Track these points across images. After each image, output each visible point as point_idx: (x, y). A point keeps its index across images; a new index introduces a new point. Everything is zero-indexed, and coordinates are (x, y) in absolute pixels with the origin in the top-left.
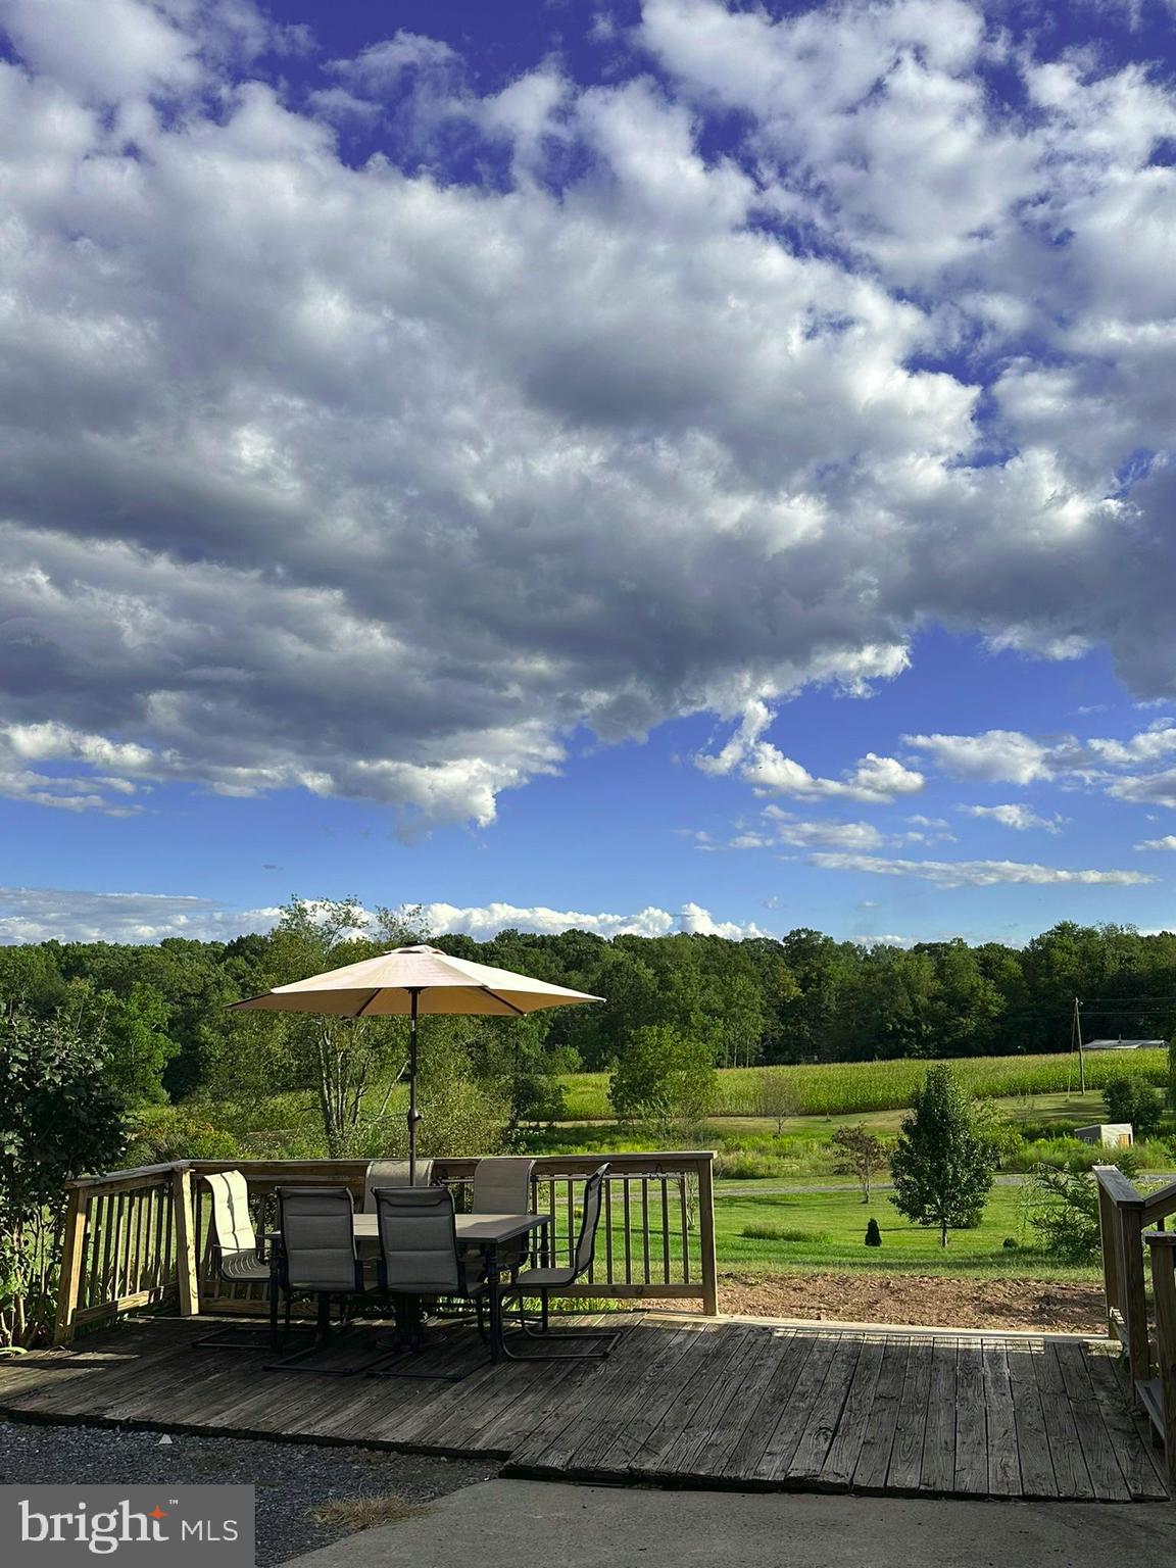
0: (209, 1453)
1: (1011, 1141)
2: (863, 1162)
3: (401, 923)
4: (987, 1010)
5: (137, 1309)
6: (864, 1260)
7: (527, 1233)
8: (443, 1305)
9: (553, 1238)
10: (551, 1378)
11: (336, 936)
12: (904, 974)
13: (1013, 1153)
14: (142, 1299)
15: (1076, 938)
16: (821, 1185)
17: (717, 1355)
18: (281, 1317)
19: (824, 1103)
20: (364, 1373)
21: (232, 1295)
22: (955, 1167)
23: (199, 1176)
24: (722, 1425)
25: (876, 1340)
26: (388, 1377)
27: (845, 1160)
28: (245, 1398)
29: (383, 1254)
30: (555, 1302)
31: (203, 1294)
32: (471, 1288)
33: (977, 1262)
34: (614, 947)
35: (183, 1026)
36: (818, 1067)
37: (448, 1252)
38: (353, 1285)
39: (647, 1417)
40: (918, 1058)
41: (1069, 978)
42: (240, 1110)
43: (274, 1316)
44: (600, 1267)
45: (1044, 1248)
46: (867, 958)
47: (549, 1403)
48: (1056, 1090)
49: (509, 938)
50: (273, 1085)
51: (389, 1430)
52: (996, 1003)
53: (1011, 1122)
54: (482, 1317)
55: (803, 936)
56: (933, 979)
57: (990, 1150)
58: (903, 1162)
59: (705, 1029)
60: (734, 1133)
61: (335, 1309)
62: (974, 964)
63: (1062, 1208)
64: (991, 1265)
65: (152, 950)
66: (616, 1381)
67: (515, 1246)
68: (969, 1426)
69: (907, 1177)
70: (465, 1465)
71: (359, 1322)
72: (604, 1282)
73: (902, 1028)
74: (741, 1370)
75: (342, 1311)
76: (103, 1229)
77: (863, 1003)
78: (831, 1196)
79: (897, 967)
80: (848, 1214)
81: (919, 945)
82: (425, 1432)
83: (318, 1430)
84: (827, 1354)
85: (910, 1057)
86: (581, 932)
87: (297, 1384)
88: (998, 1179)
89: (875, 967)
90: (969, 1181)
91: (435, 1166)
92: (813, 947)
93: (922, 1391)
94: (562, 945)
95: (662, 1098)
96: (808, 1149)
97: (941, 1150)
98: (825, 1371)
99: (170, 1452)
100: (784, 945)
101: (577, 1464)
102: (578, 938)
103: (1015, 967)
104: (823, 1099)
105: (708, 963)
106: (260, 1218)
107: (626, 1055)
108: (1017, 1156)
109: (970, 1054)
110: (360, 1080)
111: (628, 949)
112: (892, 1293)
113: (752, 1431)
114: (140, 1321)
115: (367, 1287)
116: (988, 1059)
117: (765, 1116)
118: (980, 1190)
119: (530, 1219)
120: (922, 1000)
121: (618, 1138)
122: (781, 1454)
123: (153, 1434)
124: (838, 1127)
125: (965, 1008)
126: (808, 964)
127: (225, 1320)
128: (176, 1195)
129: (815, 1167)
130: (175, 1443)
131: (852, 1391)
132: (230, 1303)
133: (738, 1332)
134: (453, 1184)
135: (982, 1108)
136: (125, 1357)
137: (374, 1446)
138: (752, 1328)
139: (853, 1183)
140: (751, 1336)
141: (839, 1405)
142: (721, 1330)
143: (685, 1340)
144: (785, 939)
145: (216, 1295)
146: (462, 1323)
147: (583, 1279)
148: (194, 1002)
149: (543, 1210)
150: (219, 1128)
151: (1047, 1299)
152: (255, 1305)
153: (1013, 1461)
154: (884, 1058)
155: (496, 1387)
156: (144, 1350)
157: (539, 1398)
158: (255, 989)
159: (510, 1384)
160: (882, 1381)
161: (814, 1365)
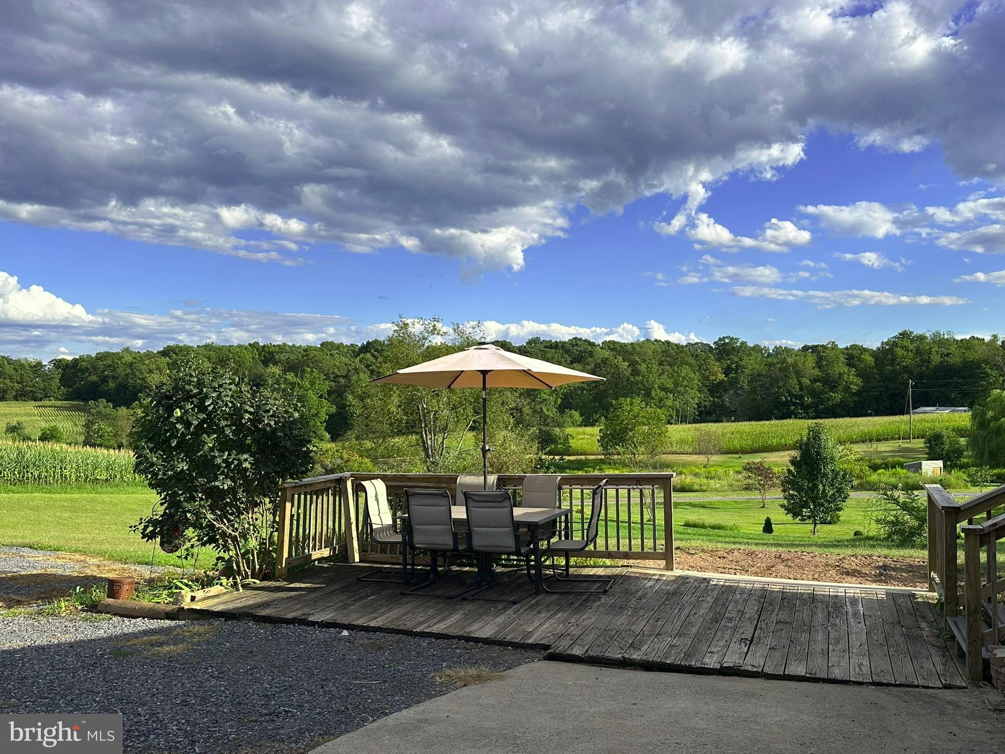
0: (371, 641)
1: (861, 470)
2: (762, 482)
3: (467, 333)
4: (849, 388)
5: (323, 558)
6: (763, 542)
7: (556, 519)
8: (504, 559)
9: (572, 523)
10: (573, 603)
11: (427, 341)
12: (795, 365)
13: (862, 478)
14: (326, 552)
15: (912, 341)
16: (735, 496)
17: (675, 593)
18: (409, 564)
19: (738, 447)
20: (460, 598)
21: (379, 551)
22: (824, 486)
23: (358, 482)
24: (680, 635)
25: (776, 588)
26: (474, 600)
27: (750, 481)
28: (389, 610)
29: (469, 529)
30: (572, 561)
31: (362, 550)
32: (523, 550)
33: (838, 544)
34: (602, 348)
35: (337, 394)
36: (734, 424)
37: (509, 529)
38: (452, 547)
39: (633, 628)
40: (802, 418)
41: (906, 367)
42: (373, 445)
43: (405, 564)
44: (601, 541)
45: (882, 537)
46: (769, 355)
47: (572, 618)
48: (893, 439)
49: (535, 343)
50: (392, 431)
51: (477, 630)
52: (855, 382)
53: (862, 459)
54: (529, 567)
55: (727, 341)
56: (814, 368)
57: (846, 476)
58: (789, 483)
59: (661, 400)
60: (678, 465)
61: (440, 560)
62: (842, 358)
63: (894, 512)
64: (847, 546)
65: (316, 349)
66: (613, 606)
67: (550, 527)
68: (837, 641)
69: (791, 492)
70: (523, 652)
71: (455, 568)
72: (603, 549)
73: (791, 399)
74: (691, 603)
75: (445, 562)
76: (301, 511)
77: (766, 384)
78: (741, 503)
79: (790, 360)
80: (752, 514)
81: (805, 346)
82: (498, 632)
83: (434, 629)
84: (745, 595)
85: (796, 418)
86: (580, 339)
87: (420, 603)
88: (852, 494)
89: (775, 361)
90: (833, 495)
91: (499, 479)
92: (733, 348)
93: (807, 620)
94: (569, 347)
95: (633, 442)
96: (726, 474)
97: (816, 475)
98: (744, 605)
99: (347, 639)
100: (714, 347)
101: (591, 654)
102: (580, 343)
103: (869, 359)
104: (737, 444)
105: (663, 359)
106: (394, 507)
107: (610, 416)
108: (864, 480)
109: (835, 415)
110: (445, 429)
111: (611, 349)
112: (783, 561)
113: (698, 638)
114: (325, 566)
115: (461, 548)
116: (848, 420)
117: (699, 454)
118: (840, 501)
119: (557, 511)
120: (806, 381)
121: (604, 466)
122: (717, 653)
123: (337, 629)
124: (747, 461)
125: (835, 386)
126: (729, 359)
127: (375, 565)
128: (343, 493)
129: (731, 486)
130: (350, 635)
131: (762, 618)
132: (378, 556)
133: (688, 581)
134: (510, 489)
135: (843, 450)
136: (318, 586)
137: (468, 639)
138: (696, 579)
139: (756, 495)
140: (696, 583)
141: (754, 626)
142: (676, 579)
143: (654, 584)
144: (715, 343)
145: (369, 550)
146: (516, 571)
147: (591, 547)
148: (342, 380)
149: (565, 506)
150: (361, 456)
151: (885, 567)
152: (392, 557)
153: (866, 662)
154: (778, 418)
155: (540, 608)
156: (328, 582)
157: (566, 614)
158: (379, 373)
159: (548, 606)
160: (781, 613)
161: (737, 602)
